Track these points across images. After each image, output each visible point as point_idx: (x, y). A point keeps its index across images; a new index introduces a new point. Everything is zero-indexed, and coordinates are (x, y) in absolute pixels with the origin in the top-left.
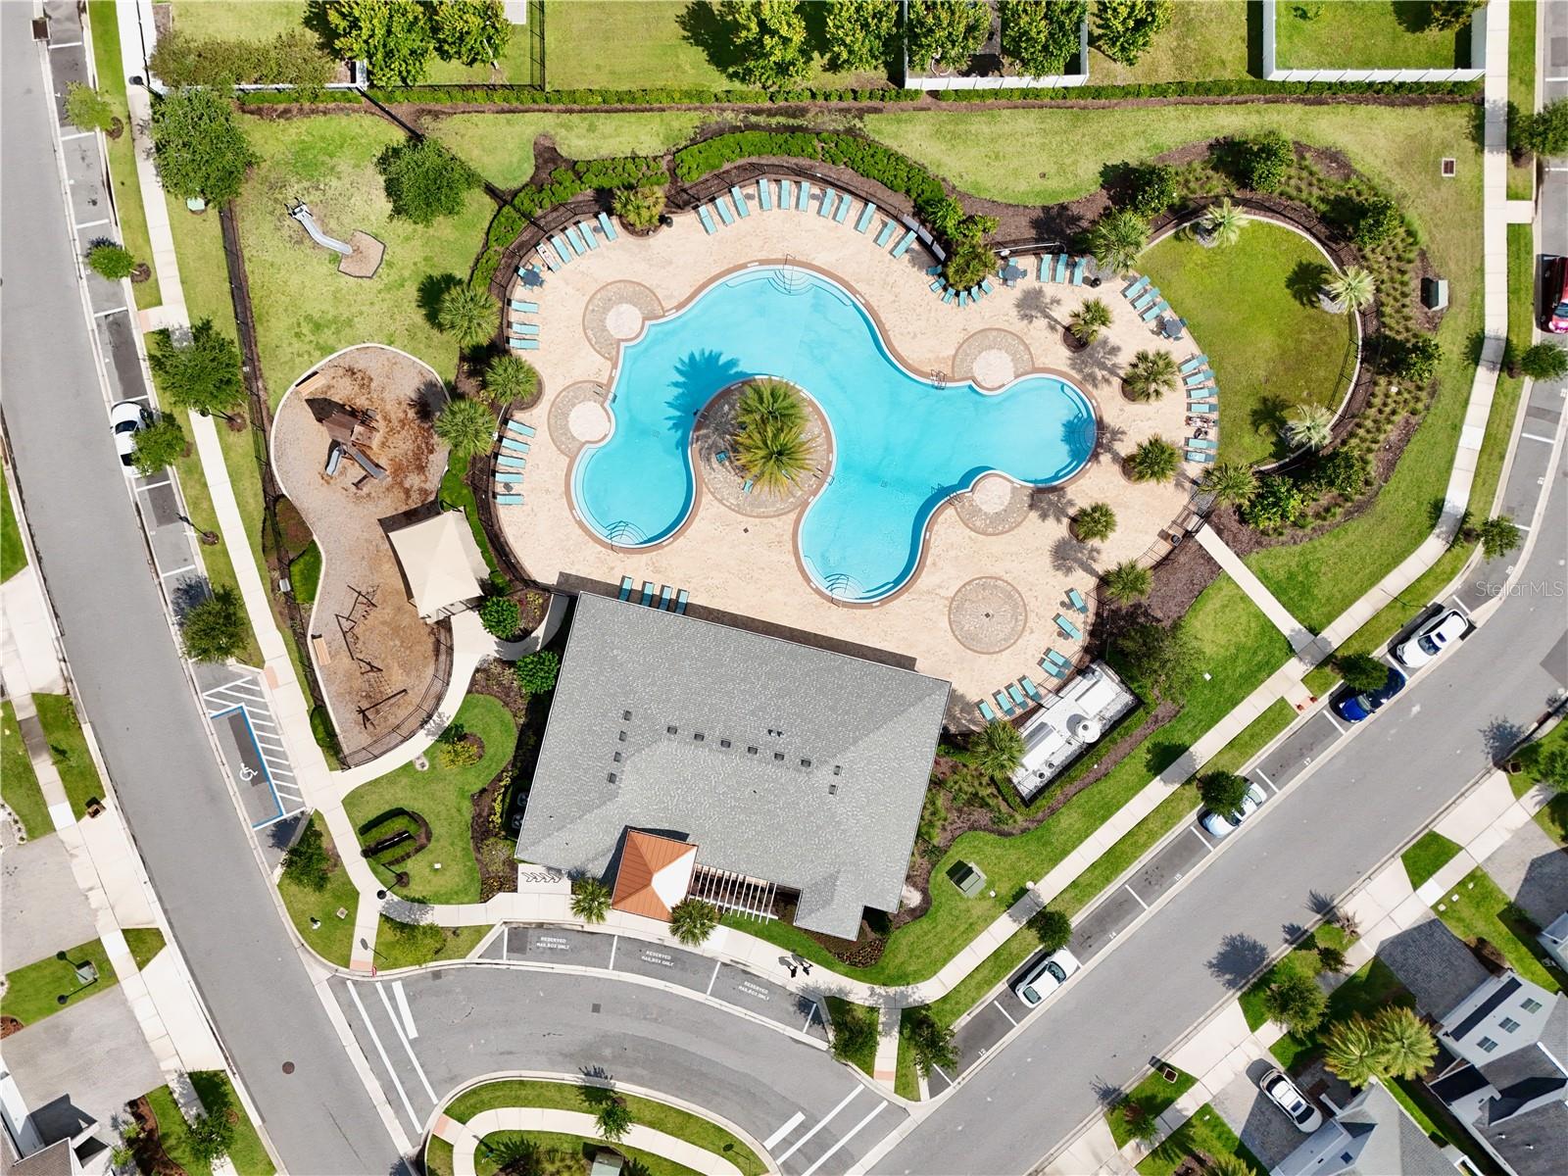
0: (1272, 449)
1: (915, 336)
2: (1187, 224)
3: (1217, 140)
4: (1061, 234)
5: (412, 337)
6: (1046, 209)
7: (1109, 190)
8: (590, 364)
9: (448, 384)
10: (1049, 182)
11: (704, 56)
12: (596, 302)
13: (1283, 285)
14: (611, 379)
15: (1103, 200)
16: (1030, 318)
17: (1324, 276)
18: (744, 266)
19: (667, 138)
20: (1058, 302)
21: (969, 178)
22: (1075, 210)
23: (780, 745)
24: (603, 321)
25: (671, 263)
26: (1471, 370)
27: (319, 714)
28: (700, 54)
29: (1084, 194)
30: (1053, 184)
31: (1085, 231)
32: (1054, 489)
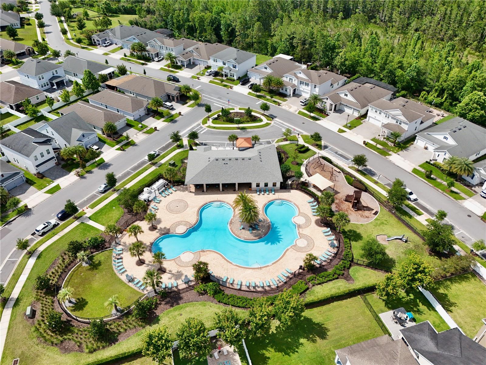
0: (94, 258)
1: (214, 259)
2: (125, 312)
3: (115, 344)
4: (171, 298)
5: (357, 227)
6: (178, 304)
7: (156, 315)
8: (306, 231)
10: (178, 313)
11: (314, 321)
13: (89, 302)
14: (298, 230)
15: (157, 312)
16: (178, 272)
17: (74, 308)
18: (273, 264)
19: (313, 292)
20: (169, 278)
21: (208, 307)
22: (168, 306)
23: (224, 162)
24: (308, 242)
25: (295, 259)
26: (20, 296)
27: (330, 162)
28: (316, 321)
29: (165, 312)
30: (177, 313)
31: (163, 301)
32: (163, 234)
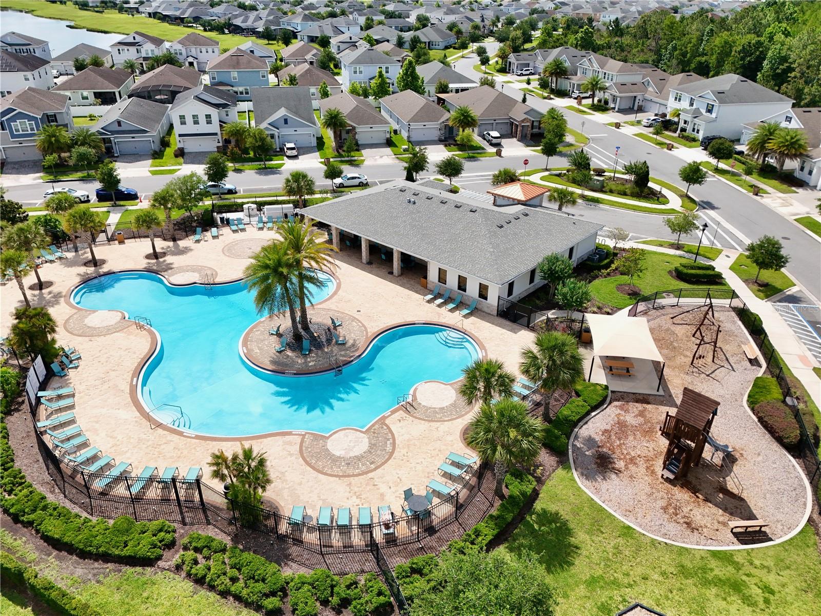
9: (568, 468)
12: (364, 468)
24: (368, 452)
